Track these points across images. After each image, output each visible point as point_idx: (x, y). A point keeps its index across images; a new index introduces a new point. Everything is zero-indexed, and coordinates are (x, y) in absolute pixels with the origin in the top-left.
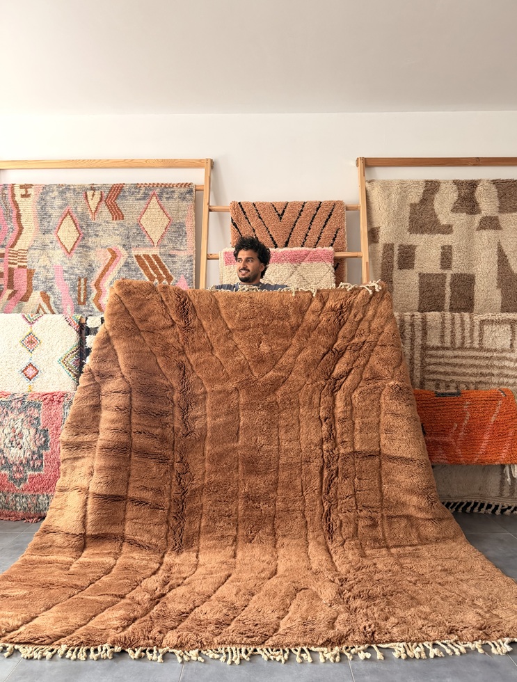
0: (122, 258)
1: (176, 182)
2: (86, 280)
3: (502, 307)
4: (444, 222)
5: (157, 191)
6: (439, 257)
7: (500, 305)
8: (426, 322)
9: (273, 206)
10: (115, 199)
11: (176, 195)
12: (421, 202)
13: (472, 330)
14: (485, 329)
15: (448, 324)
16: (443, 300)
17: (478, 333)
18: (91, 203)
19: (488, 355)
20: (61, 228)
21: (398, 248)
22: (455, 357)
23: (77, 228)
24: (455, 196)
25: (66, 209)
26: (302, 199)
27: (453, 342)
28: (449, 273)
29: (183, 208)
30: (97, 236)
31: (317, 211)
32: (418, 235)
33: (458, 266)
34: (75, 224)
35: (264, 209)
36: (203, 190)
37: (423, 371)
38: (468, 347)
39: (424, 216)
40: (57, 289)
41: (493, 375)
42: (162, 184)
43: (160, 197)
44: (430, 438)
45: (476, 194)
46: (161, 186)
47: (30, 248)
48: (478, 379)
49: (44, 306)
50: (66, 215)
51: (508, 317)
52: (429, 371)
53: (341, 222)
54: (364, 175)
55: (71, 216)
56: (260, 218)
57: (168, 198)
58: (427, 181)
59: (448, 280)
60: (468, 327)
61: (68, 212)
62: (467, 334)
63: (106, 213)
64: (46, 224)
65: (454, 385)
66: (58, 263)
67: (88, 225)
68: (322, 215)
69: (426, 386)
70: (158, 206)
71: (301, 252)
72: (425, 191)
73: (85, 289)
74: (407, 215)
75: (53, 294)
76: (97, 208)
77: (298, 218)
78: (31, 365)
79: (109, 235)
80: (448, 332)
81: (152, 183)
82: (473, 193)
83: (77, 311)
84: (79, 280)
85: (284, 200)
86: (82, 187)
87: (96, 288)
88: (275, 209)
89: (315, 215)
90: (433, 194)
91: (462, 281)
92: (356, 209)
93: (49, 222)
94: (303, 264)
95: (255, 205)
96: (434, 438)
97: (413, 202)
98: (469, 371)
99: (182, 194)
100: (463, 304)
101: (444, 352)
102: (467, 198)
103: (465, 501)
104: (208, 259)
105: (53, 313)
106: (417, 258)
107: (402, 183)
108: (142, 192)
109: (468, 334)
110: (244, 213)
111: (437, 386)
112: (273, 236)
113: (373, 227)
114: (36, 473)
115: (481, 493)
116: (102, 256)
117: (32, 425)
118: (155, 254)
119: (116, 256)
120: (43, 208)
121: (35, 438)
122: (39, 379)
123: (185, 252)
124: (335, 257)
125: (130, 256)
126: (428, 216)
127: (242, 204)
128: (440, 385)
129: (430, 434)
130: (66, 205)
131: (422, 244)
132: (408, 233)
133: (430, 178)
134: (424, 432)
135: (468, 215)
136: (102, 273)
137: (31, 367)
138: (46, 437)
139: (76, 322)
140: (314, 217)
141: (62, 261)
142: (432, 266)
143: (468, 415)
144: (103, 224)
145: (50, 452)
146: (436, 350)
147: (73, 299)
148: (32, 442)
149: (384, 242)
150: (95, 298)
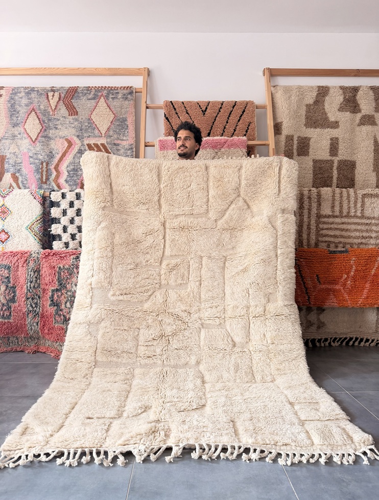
0: (76, 146)
1: (120, 86)
2: (47, 164)
3: (377, 186)
4: (332, 119)
5: (105, 92)
6: (328, 147)
7: (375, 185)
8: (320, 195)
9: (198, 104)
10: (71, 99)
11: (120, 96)
12: (314, 102)
13: (356, 202)
14: (366, 201)
15: (337, 196)
16: (332, 181)
17: (360, 204)
18: (51, 102)
19: (368, 221)
20: (27, 122)
21: (297, 139)
22: (343, 223)
23: (40, 122)
24: (341, 98)
25: (31, 107)
26: (221, 99)
27: (341, 211)
28: (336, 160)
29: (125, 106)
30: (56, 128)
31: (233, 108)
32: (312, 129)
33: (343, 154)
34: (39, 119)
35: (191, 107)
36: (141, 92)
37: (318, 234)
38: (352, 215)
39: (317, 114)
40: (24, 171)
41: (372, 238)
42: (109, 87)
43: (107, 97)
44: (323, 286)
45: (358, 97)
46: (108, 89)
47: (2, 139)
48: (359, 241)
49: (14, 185)
50: (31, 112)
52: (322, 234)
53: (253, 117)
54: (270, 82)
55: (36, 112)
56: (187, 113)
57: (113, 98)
58: (319, 87)
59: (336, 165)
60: (352, 199)
61: (33, 109)
62: (352, 205)
63: (63, 111)
64: (15, 119)
65: (341, 245)
66: (25, 150)
67: (49, 120)
68: (237, 112)
69: (320, 247)
70: (105, 105)
71: (220, 140)
72: (318, 94)
73: (47, 171)
74: (304, 113)
75: (21, 175)
76: (56, 106)
77: (218, 113)
78: (3, 231)
79: (66, 128)
80: (337, 203)
81: (100, 86)
82: (355, 96)
83: (40, 188)
84: (42, 164)
85: (207, 100)
86: (44, 89)
87: (56, 171)
88: (200, 106)
89: (231, 111)
90: (323, 97)
91: (346, 166)
92: (264, 107)
93: (17, 117)
94: (223, 150)
95: (183, 103)
96: (327, 286)
97: (308, 103)
98: (353, 234)
99: (124, 95)
100: (347, 183)
101: (334, 219)
102: (351, 101)
103: (348, 336)
104: (146, 146)
105: (20, 188)
106: (311, 147)
107: (300, 88)
108: (92, 93)
109: (353, 205)
110: (175, 109)
111: (328, 246)
113: (277, 122)
114: (6, 321)
115: (360, 330)
116: (60, 145)
117: (2, 282)
118: (103, 143)
119: (72, 145)
120: (13, 106)
121: (5, 293)
122: (10, 242)
123: (127, 141)
124: (248, 145)
125: (83, 145)
126: (320, 114)
127: (173, 102)
128: (331, 245)
129: (324, 283)
130: (31, 103)
131: (315, 136)
132: (305, 128)
133: (321, 85)
134: (319, 282)
135: (351, 114)
136: (60, 158)
137: (3, 233)
138: (14, 292)
139: (40, 196)
140: (231, 113)
141: (28, 149)
142: (323, 154)
143: (354, 268)
144: (62, 119)
145: (17, 304)
146: (328, 217)
147: (37, 179)
148: (2, 296)
149: (286, 134)
150: (55, 178)
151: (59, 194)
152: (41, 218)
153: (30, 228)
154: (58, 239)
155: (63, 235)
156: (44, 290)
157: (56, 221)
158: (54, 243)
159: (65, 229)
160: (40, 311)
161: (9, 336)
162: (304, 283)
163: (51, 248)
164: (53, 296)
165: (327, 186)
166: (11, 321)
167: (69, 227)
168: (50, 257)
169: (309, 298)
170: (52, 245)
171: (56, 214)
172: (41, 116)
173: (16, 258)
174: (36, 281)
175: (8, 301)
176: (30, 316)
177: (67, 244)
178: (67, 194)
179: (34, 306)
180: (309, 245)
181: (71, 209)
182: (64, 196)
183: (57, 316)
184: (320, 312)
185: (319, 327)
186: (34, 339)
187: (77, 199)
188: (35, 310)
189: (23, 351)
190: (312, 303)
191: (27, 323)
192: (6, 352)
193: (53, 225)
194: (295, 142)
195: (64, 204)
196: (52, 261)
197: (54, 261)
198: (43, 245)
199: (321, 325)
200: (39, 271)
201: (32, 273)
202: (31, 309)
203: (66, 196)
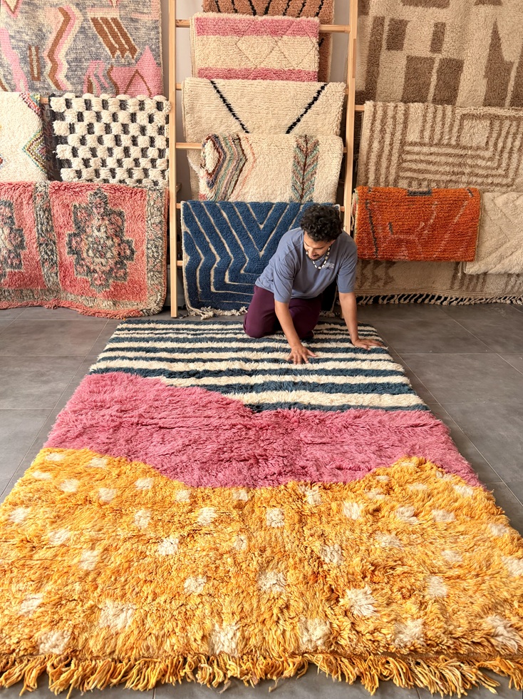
0: (77, 21)
2: (37, 49)
3: (485, 100)
6: (430, 36)
7: (483, 98)
8: (408, 114)
13: (452, 126)
14: (465, 124)
15: (430, 115)
16: (428, 89)
17: (457, 128)
19: (463, 152)
21: (388, 23)
22: (431, 154)
27: (431, 138)
28: (438, 57)
32: (412, 7)
33: (448, 51)
37: (399, 168)
38: (445, 143)
40: (6, 59)
41: (464, 174)
44: (396, 236)
48: (448, 178)
51: (489, 112)
52: (404, 168)
59: (436, 65)
60: (448, 121)
65: (426, 183)
66: (3, 25)
69: (400, 184)
71: (283, 22)
73: (38, 61)
80: (428, 126)
83: (33, 90)
84: (30, 49)
87: (51, 60)
91: (450, 68)
94: (285, 37)
96: (400, 236)
98: (442, 169)
100: (447, 94)
101: (422, 148)
103: (418, 293)
104: (177, 26)
105: (5, 90)
106: (407, 37)
109: (448, 130)
111: (410, 185)
114: (16, 271)
115: (434, 286)
116: (52, 18)
117: (5, 224)
118: (115, 17)
119: (70, 19)
121: (10, 237)
122: (4, 169)
123: (149, 15)
124: (320, 31)
125: (86, 20)
128: (413, 182)
129: (397, 233)
131: (415, 19)
132: (401, 4)
136: (55, 40)
138: (21, 236)
139: (36, 104)
141: (7, 23)
142: (422, 48)
143: (435, 214)
145: (27, 251)
146: (414, 145)
147: (25, 73)
148: (7, 241)
149: (375, 14)
150: (51, 72)
151: (62, 100)
152: (41, 136)
153: (28, 149)
154: (66, 165)
155: (73, 160)
156: (59, 235)
157: (61, 140)
158: (62, 170)
159: (74, 152)
160: (58, 259)
161: (22, 288)
162: (374, 232)
163: (60, 179)
164: (70, 241)
165: (420, 101)
166: (22, 271)
167: (80, 149)
168: (61, 192)
169: (377, 250)
170: (59, 174)
171: (61, 131)
173: (17, 192)
174: (48, 223)
175: (15, 247)
176: (47, 265)
177: (79, 173)
178: (72, 101)
179: (49, 253)
180: (386, 181)
181: (81, 123)
182: (68, 104)
183: (79, 266)
184: (390, 265)
185: (386, 283)
186: (53, 292)
187: (87, 109)
188: (52, 259)
189: (41, 306)
190: (380, 256)
191: (43, 273)
192: (21, 307)
193: (58, 147)
195: (70, 117)
196: (64, 197)
197: (67, 197)
198: (48, 174)
199: (389, 281)
200: (50, 210)
201: (42, 213)
202: (46, 257)
203: (71, 103)
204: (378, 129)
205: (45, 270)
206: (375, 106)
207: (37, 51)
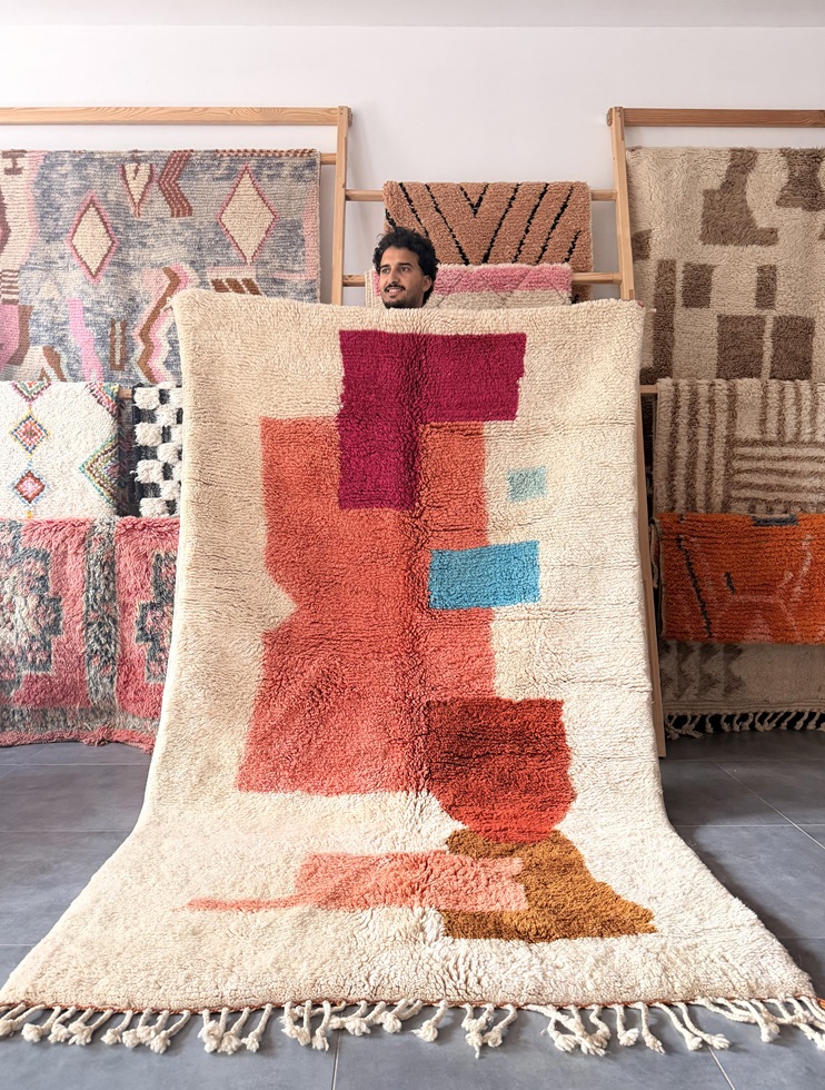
0: (189, 286)
1: (285, 149)
2: (124, 326)
4: (762, 223)
5: (253, 163)
6: (753, 286)
8: (735, 396)
9: (462, 189)
10: (177, 179)
11: (286, 171)
12: (723, 186)
15: (773, 396)
16: (759, 363)
17: (823, 415)
18: (132, 185)
20: (78, 230)
21: (682, 268)
22: (784, 458)
23: (108, 231)
24: (784, 177)
25: (87, 197)
26: (513, 180)
27: (780, 432)
28: (770, 316)
29: (298, 195)
30: (144, 245)
31: (541, 199)
32: (717, 247)
33: (786, 303)
34: (105, 224)
35: (446, 195)
36: (334, 163)
37: (729, 482)
38: (807, 440)
39: (727, 213)
40: (74, 341)
42: (261, 151)
43: (256, 175)
44: (741, 597)
45: (820, 175)
46: (259, 156)
47: (22, 268)
48: (820, 498)
49: (51, 372)
50: (88, 207)
52: (738, 483)
53: (584, 220)
54: (623, 139)
55: (97, 209)
56: (438, 210)
57: (271, 177)
58: (734, 151)
59: (769, 327)
60: (806, 404)
61: (92, 202)
62: (806, 417)
63: (160, 205)
64: (51, 223)
65: (781, 507)
66: (75, 295)
67: (129, 226)
68: (550, 207)
69: (733, 510)
70: (253, 191)
71: (513, 270)
72: (730, 167)
73: (123, 342)
74: (699, 210)
75: (66, 350)
76: (143, 195)
77: (507, 211)
78: (30, 474)
79: (166, 244)
80: (772, 414)
81: (242, 149)
82: (814, 171)
83: (110, 379)
84: (113, 326)
85: (481, 180)
86: (116, 156)
87: (144, 340)
88: (466, 195)
89: (537, 206)
90: (744, 173)
91: (793, 329)
92: (609, 197)
93: (56, 220)
94: (517, 293)
95: (428, 188)
96: (750, 598)
97: (709, 187)
98: (806, 483)
99: (296, 168)
100: (794, 370)
101: (765, 449)
102: (804, 182)
103: (793, 710)
104: (345, 285)
105: (64, 380)
106: (715, 288)
107: (690, 152)
108: (224, 165)
109: (808, 418)
110: (410, 201)
111: (752, 509)
112: (462, 244)
113: (639, 230)
114: (40, 674)
116: (153, 283)
117: (31, 589)
118: (248, 277)
119: (179, 282)
120: (46, 194)
121: (37, 612)
122: (45, 500)
123: (303, 273)
124: (573, 282)
125: (204, 283)
126: (736, 213)
127: (405, 185)
128: (758, 507)
129: (743, 591)
130: (87, 188)
131: (724, 263)
132: (700, 243)
133: (739, 146)
134: (732, 588)
135: (805, 212)
136: (153, 312)
137: (30, 479)
138: (57, 610)
139: (110, 398)
140: (534, 211)
141: (82, 291)
142: (741, 303)
143: (809, 557)
144: (155, 224)
145: (63, 637)
146: (752, 445)
147: (101, 360)
148: (31, 619)
149: (660, 257)
150: (142, 358)
151: (154, 392)
152: (113, 447)
153: (89, 468)
154: (151, 493)
155: (162, 484)
156: (125, 607)
157: (147, 452)
158: (144, 502)
159: (167, 471)
160: (118, 651)
161: (47, 706)
162: (698, 591)
163: (138, 514)
164: (143, 618)
165: (751, 376)
166: (50, 673)
167: (177, 466)
168: (136, 534)
169: (709, 623)
170: (138, 507)
171: (148, 438)
172: (109, 217)
173: (60, 535)
175: (44, 630)
176: (96, 663)
177: (171, 505)
178: (171, 393)
179: (103, 640)
180: (708, 506)
181: (180, 426)
182: (163, 397)
183: (152, 663)
184: (731, 655)
186: (101, 713)
188: (107, 650)
189: (76, 741)
190: (714, 634)
191: (87, 678)
192: (40, 742)
193: (140, 463)
194: (680, 276)
195: (165, 416)
196: (140, 541)
197: (145, 541)
198: (118, 506)
199: (733, 685)
200: (113, 563)
201: (98, 569)
202: (96, 646)
203: (169, 396)
204: (685, 421)
205: (92, 673)
206: (676, 385)
207: (124, 328)
